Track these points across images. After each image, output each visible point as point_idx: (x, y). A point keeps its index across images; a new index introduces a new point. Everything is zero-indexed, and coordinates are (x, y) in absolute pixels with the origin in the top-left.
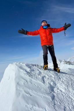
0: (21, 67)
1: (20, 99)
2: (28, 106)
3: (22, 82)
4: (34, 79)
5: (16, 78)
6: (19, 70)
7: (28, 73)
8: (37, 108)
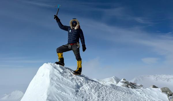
0: (55, 68)
1: (53, 87)
2: (59, 91)
3: (55, 78)
4: (65, 78)
5: (50, 75)
6: (53, 70)
7: (61, 73)
8: (64, 93)
